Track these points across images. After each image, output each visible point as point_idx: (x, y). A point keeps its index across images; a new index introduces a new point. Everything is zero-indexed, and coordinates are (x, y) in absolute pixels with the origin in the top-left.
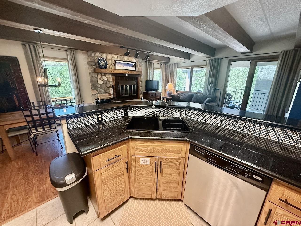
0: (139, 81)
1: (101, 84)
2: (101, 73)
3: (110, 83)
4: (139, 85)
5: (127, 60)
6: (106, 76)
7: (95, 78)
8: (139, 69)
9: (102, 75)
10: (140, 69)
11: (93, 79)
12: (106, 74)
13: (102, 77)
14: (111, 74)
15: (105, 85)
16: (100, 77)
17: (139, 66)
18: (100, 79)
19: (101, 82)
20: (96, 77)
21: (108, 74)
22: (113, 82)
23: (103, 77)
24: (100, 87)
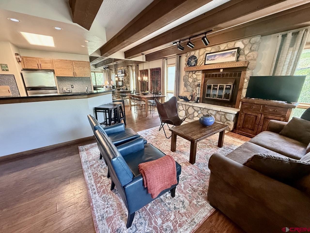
0: (244, 79)
1: (190, 82)
2: (192, 71)
3: (199, 81)
4: (243, 85)
5: (225, 48)
6: (196, 74)
7: (186, 76)
8: (246, 58)
9: (193, 73)
10: (249, 57)
11: (185, 78)
12: (196, 71)
13: (192, 75)
14: (201, 72)
15: (193, 83)
16: (191, 76)
17: (246, 52)
18: (190, 77)
19: (191, 80)
20: (188, 75)
21: (197, 72)
22: (202, 79)
23: (194, 75)
24: (189, 85)
